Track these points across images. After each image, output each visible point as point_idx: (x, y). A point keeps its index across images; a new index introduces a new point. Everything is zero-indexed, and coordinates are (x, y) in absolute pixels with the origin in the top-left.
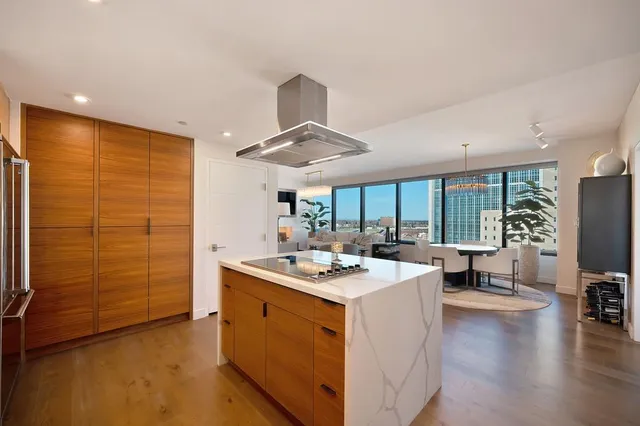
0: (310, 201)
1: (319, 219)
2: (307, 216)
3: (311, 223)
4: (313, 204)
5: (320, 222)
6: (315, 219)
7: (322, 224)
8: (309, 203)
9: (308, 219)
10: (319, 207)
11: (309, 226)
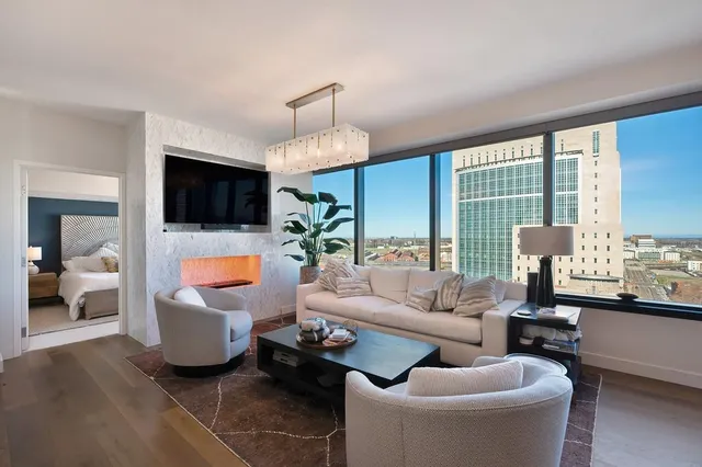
0: (303, 191)
1: (324, 235)
2: (297, 228)
3: (305, 245)
4: (311, 199)
5: (327, 242)
6: (315, 235)
7: (332, 248)
8: (300, 197)
9: (299, 237)
10: (325, 206)
11: (303, 253)
